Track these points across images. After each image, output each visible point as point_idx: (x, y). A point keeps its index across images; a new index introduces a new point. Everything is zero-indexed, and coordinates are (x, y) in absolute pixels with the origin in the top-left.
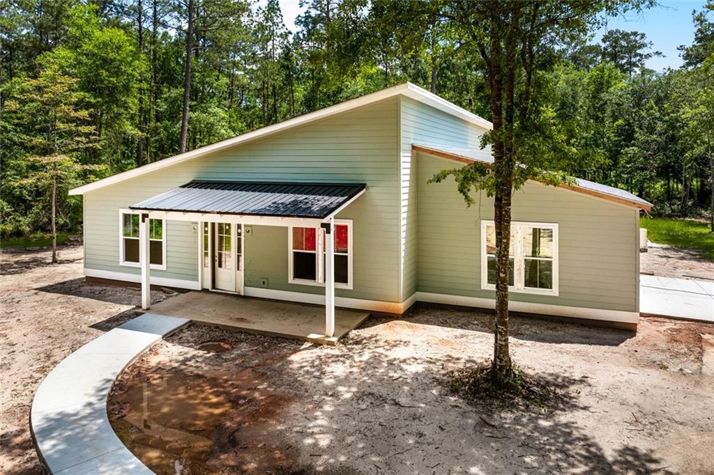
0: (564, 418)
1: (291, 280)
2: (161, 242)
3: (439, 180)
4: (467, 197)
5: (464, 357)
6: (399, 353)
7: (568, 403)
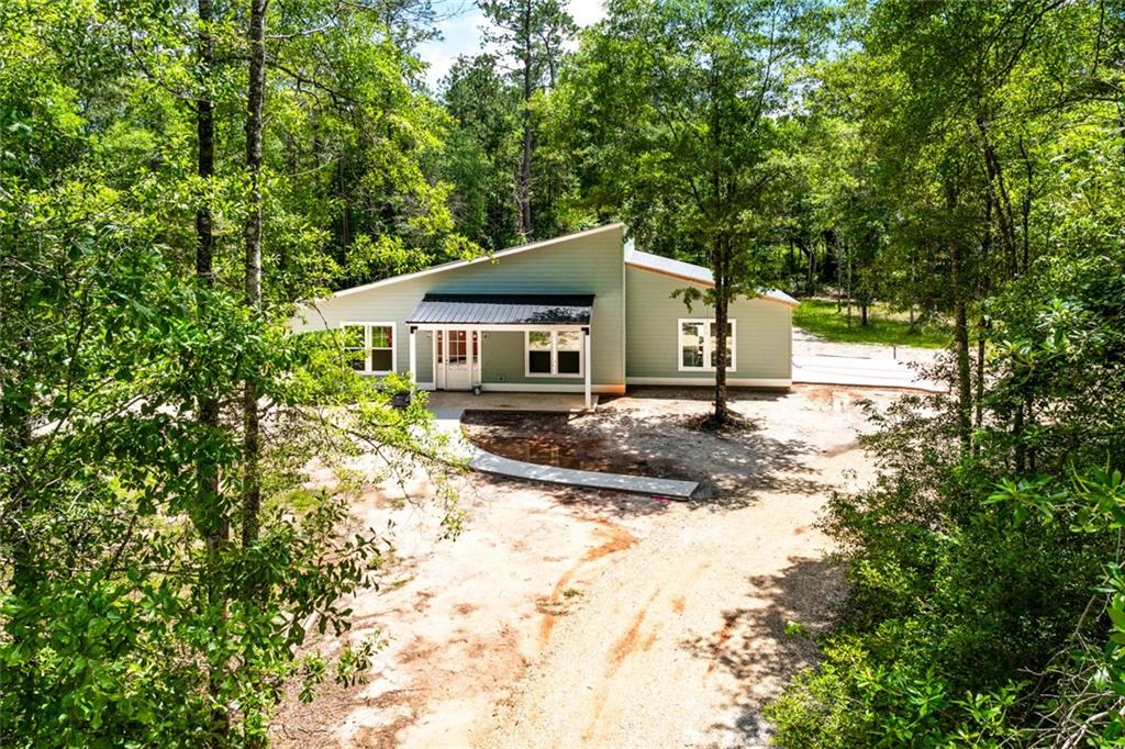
0: (757, 433)
1: (528, 374)
2: (391, 351)
3: (675, 297)
4: (689, 307)
5: (681, 414)
6: (641, 415)
7: (755, 428)
